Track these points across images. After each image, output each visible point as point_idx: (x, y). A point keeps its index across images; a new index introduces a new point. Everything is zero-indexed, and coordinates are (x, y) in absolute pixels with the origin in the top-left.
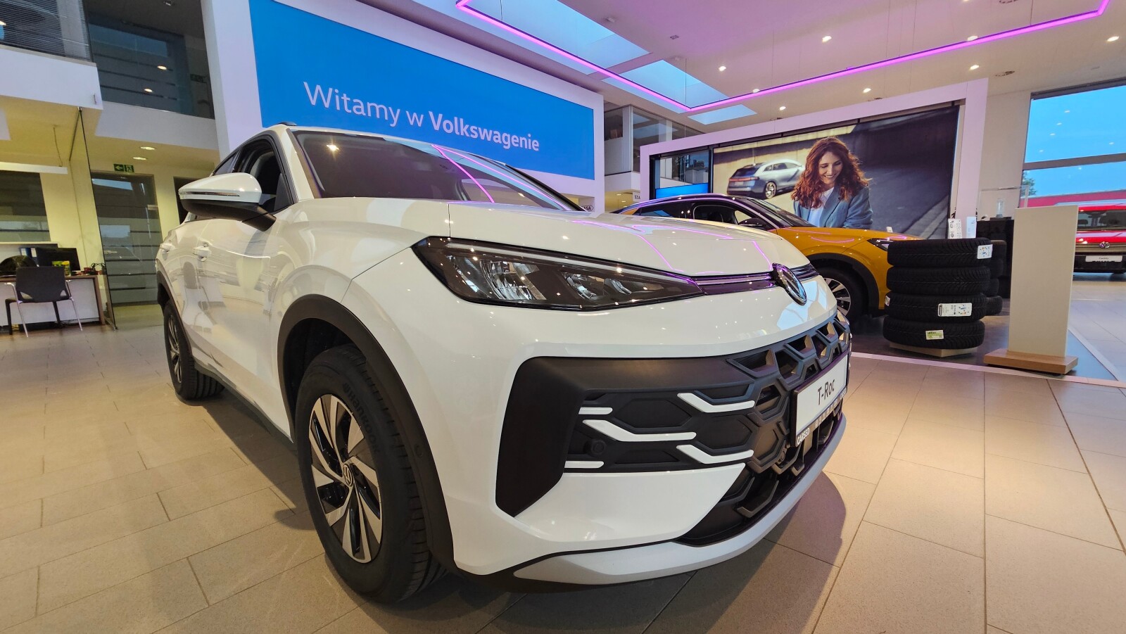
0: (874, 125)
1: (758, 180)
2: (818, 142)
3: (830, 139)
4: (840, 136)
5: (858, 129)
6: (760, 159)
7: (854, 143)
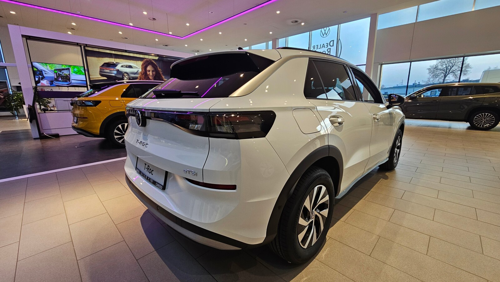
0: (165, 59)
1: (118, 71)
2: (145, 60)
3: (150, 60)
4: (154, 60)
5: (160, 59)
6: (117, 60)
7: (159, 64)
